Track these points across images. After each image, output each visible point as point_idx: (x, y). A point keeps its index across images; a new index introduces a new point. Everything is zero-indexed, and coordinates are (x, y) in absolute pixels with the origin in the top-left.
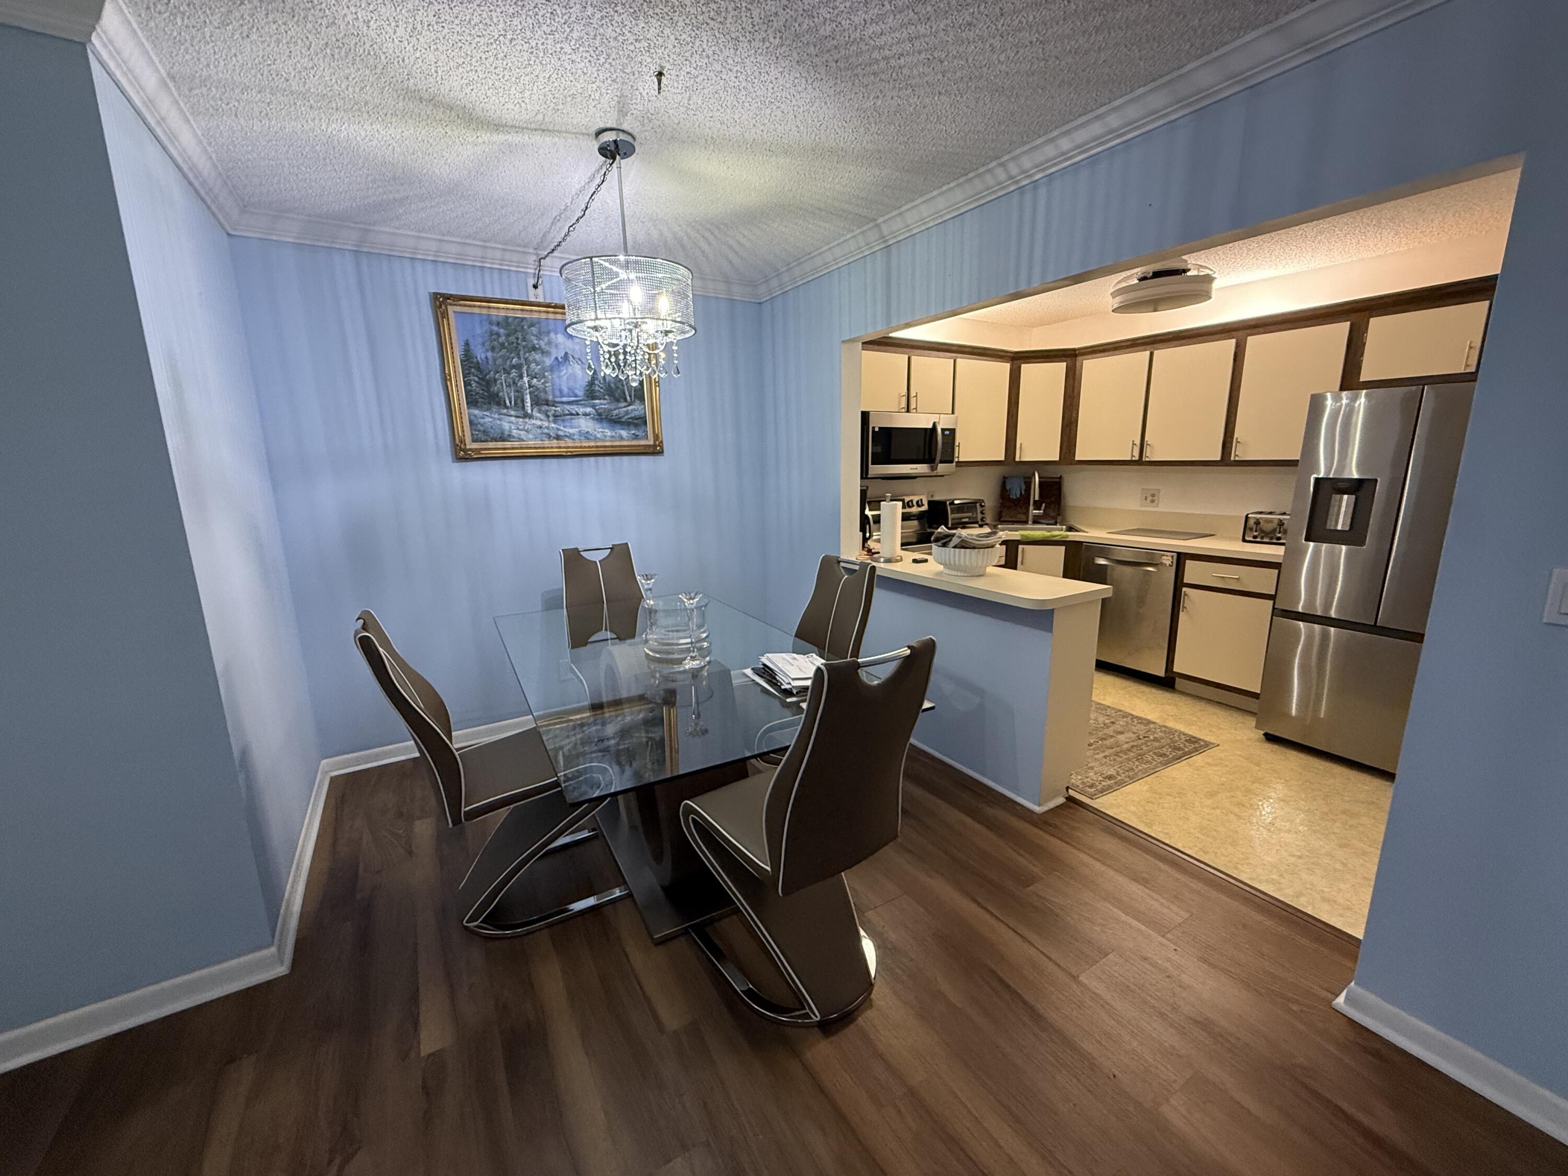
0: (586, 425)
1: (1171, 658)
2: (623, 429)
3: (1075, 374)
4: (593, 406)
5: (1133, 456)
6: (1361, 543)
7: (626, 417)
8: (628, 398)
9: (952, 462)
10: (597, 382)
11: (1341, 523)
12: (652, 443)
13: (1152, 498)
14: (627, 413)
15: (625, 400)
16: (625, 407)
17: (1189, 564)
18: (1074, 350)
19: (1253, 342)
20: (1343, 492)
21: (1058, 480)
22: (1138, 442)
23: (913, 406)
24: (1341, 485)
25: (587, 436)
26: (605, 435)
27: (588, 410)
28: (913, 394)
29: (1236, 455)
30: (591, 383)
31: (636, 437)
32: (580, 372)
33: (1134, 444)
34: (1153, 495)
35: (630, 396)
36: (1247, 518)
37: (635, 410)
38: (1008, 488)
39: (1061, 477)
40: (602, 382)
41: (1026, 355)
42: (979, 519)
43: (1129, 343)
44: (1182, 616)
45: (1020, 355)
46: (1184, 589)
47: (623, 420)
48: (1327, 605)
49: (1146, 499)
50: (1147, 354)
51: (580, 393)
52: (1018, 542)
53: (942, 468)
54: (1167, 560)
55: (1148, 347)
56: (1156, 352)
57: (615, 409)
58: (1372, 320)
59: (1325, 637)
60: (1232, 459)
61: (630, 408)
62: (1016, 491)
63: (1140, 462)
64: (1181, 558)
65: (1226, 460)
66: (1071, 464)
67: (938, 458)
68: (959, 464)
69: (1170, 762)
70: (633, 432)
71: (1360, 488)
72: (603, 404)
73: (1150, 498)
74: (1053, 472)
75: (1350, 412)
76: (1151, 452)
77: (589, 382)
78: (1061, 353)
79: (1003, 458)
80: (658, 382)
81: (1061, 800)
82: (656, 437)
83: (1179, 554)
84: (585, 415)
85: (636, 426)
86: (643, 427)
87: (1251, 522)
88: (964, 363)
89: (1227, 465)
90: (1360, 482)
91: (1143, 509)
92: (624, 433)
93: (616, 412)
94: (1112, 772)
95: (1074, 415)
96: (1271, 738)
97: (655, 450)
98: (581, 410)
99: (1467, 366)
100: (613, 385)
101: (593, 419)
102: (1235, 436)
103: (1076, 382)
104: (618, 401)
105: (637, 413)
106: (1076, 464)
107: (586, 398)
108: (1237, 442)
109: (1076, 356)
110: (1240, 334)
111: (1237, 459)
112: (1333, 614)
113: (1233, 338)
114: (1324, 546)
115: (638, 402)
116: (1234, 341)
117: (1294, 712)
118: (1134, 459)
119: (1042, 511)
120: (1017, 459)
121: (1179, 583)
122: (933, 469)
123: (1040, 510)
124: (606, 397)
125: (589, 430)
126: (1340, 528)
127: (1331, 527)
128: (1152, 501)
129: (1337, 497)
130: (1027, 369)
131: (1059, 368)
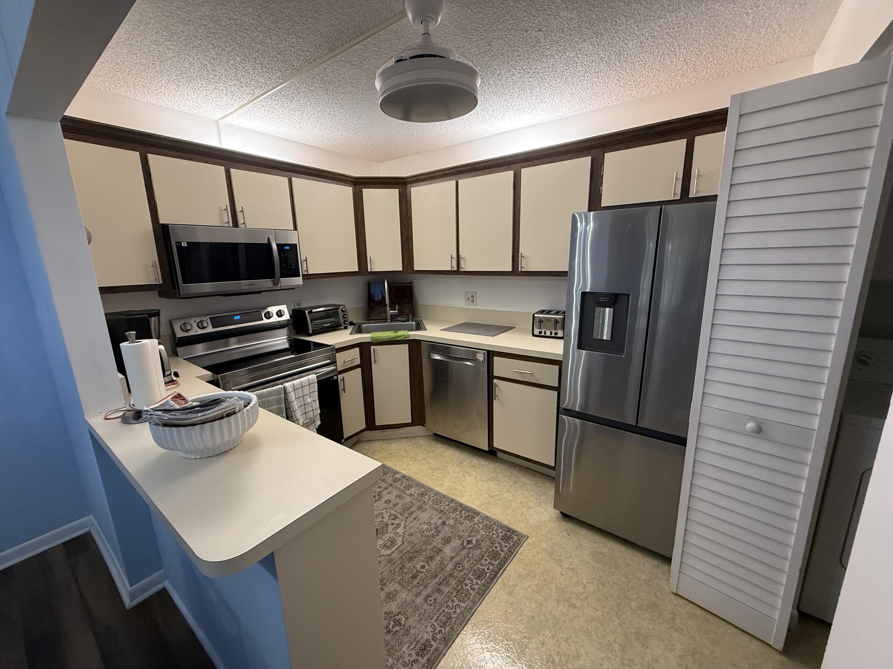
1: (491, 437)
3: (406, 198)
5: (452, 267)
9: (297, 275)
11: (606, 334)
13: (472, 299)
17: (497, 360)
18: (403, 178)
19: (527, 173)
20: (604, 304)
21: (410, 285)
22: (455, 256)
23: (241, 220)
24: (602, 299)
28: (238, 208)
29: (522, 267)
33: (452, 257)
34: (473, 297)
36: (533, 316)
38: (372, 292)
39: (411, 283)
41: (364, 181)
42: (342, 323)
43: (440, 173)
44: (495, 403)
45: (361, 180)
46: (495, 381)
49: (468, 299)
50: (454, 182)
52: (370, 344)
53: (289, 281)
54: (480, 357)
55: (454, 177)
56: (459, 181)
58: (606, 155)
60: (520, 270)
62: (375, 295)
63: (458, 272)
64: (491, 354)
65: (516, 271)
66: (413, 273)
67: (281, 273)
68: (307, 277)
71: (617, 302)
73: (471, 299)
74: (400, 280)
76: (465, 264)
78: (393, 180)
79: (357, 269)
83: (488, 351)
87: (537, 321)
88: (301, 183)
89: (517, 275)
90: (616, 296)
91: (467, 307)
95: (410, 233)
96: (565, 516)
99: (675, 194)
102: (520, 252)
103: (408, 206)
106: (415, 273)
108: (522, 256)
109: (404, 183)
110: (516, 166)
111: (523, 270)
113: (511, 170)
116: (512, 172)
118: (453, 269)
119: (397, 311)
120: (369, 270)
121: (490, 376)
122: (276, 283)
123: (395, 310)
126: (605, 338)
127: (595, 336)
128: (473, 301)
129: (597, 309)
130: (366, 192)
131: (394, 193)
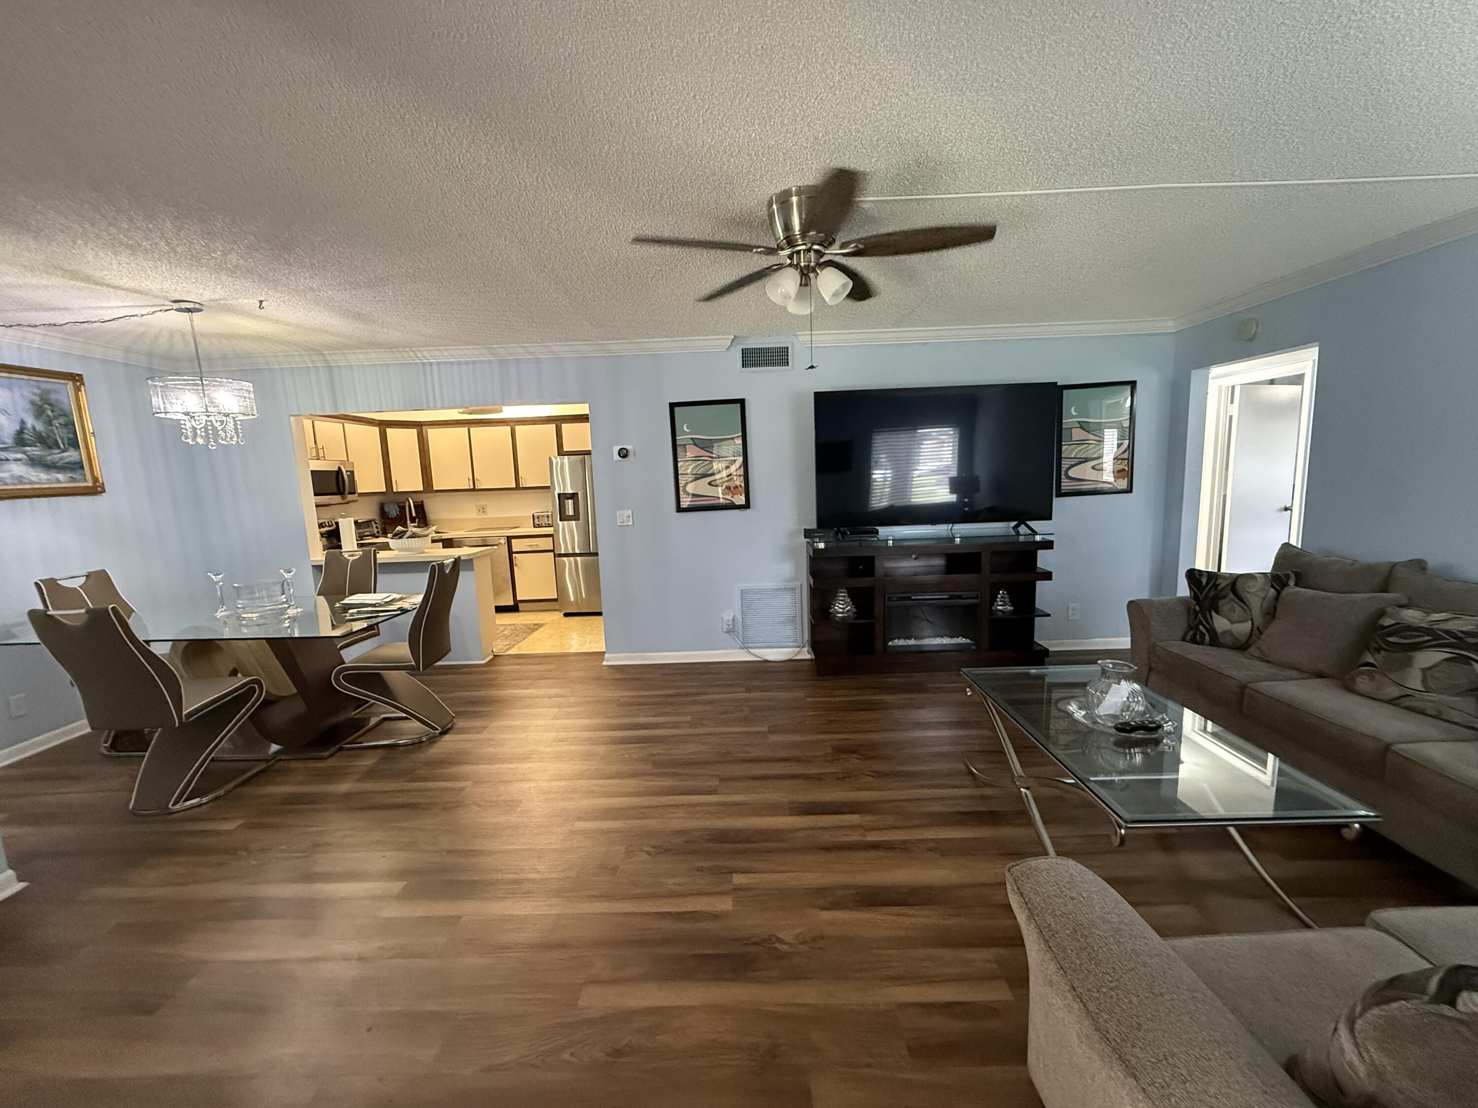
0: (18, 469)
1: (515, 596)
2: (59, 473)
3: (424, 437)
4: (24, 453)
5: (468, 486)
6: (579, 520)
7: (61, 462)
8: (62, 446)
9: (354, 493)
10: (25, 431)
11: (571, 512)
12: (90, 484)
13: (483, 510)
14: (62, 458)
15: (59, 447)
16: (59, 453)
17: (513, 541)
18: (420, 422)
20: (568, 499)
21: (421, 503)
22: (471, 478)
23: (321, 455)
24: (567, 496)
25: (20, 479)
26: (40, 477)
27: (19, 456)
28: (319, 447)
29: (522, 484)
30: (21, 432)
31: (73, 480)
32: (6, 422)
33: (468, 479)
34: (483, 509)
35: (64, 444)
36: (533, 516)
37: (70, 456)
38: (386, 510)
39: (423, 501)
40: (31, 431)
41: (388, 423)
42: (376, 532)
43: (451, 422)
44: (516, 570)
45: (384, 423)
46: (514, 555)
47: (58, 465)
48: (573, 548)
49: (478, 511)
50: (467, 429)
51: (10, 441)
53: (350, 497)
54: (502, 542)
55: (467, 426)
56: (471, 429)
57: (49, 455)
58: (562, 425)
59: (576, 562)
60: (521, 486)
61: (65, 454)
62: (393, 512)
63: (474, 490)
64: (509, 539)
65: (518, 487)
66: (431, 492)
67: (347, 491)
68: (361, 495)
69: (530, 634)
70: (70, 475)
71: (573, 496)
72: (35, 451)
73: (482, 510)
74: (420, 498)
75: (562, 465)
76: (479, 484)
77: (17, 431)
78: (412, 423)
79: (384, 490)
80: (93, 433)
81: (491, 657)
82: (95, 480)
83: (508, 537)
84: (17, 460)
85: (72, 470)
86: (81, 471)
87: (535, 517)
88: (350, 427)
89: (518, 490)
90: (573, 494)
91: (479, 516)
92: (60, 476)
93: (49, 458)
94: (507, 643)
95: (427, 462)
96: (567, 615)
97: (96, 490)
98: (11, 456)
100: (44, 434)
101: (26, 464)
102: (520, 474)
103: (425, 441)
104: (50, 448)
105: (72, 459)
106: (433, 492)
107: (14, 445)
108: (522, 477)
109: (422, 426)
110: (512, 424)
111: (523, 486)
112: (577, 551)
113: (509, 426)
114: (565, 522)
115: (72, 449)
116: (509, 428)
117: (572, 599)
118: (470, 488)
120: (395, 490)
121: (511, 553)
122: (343, 498)
123: (415, 523)
124: (38, 444)
125: (22, 474)
126: (571, 514)
127: (567, 514)
128: (483, 512)
129: (566, 501)
130: (389, 430)
131: (414, 432)
